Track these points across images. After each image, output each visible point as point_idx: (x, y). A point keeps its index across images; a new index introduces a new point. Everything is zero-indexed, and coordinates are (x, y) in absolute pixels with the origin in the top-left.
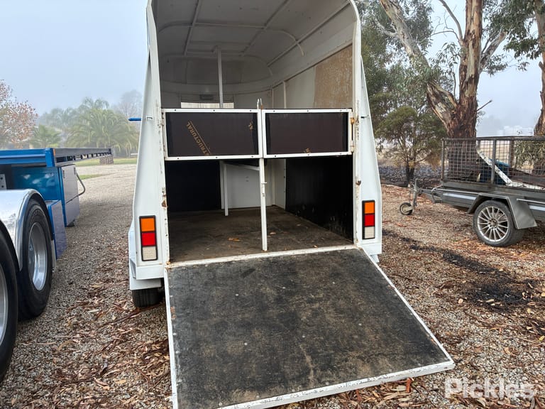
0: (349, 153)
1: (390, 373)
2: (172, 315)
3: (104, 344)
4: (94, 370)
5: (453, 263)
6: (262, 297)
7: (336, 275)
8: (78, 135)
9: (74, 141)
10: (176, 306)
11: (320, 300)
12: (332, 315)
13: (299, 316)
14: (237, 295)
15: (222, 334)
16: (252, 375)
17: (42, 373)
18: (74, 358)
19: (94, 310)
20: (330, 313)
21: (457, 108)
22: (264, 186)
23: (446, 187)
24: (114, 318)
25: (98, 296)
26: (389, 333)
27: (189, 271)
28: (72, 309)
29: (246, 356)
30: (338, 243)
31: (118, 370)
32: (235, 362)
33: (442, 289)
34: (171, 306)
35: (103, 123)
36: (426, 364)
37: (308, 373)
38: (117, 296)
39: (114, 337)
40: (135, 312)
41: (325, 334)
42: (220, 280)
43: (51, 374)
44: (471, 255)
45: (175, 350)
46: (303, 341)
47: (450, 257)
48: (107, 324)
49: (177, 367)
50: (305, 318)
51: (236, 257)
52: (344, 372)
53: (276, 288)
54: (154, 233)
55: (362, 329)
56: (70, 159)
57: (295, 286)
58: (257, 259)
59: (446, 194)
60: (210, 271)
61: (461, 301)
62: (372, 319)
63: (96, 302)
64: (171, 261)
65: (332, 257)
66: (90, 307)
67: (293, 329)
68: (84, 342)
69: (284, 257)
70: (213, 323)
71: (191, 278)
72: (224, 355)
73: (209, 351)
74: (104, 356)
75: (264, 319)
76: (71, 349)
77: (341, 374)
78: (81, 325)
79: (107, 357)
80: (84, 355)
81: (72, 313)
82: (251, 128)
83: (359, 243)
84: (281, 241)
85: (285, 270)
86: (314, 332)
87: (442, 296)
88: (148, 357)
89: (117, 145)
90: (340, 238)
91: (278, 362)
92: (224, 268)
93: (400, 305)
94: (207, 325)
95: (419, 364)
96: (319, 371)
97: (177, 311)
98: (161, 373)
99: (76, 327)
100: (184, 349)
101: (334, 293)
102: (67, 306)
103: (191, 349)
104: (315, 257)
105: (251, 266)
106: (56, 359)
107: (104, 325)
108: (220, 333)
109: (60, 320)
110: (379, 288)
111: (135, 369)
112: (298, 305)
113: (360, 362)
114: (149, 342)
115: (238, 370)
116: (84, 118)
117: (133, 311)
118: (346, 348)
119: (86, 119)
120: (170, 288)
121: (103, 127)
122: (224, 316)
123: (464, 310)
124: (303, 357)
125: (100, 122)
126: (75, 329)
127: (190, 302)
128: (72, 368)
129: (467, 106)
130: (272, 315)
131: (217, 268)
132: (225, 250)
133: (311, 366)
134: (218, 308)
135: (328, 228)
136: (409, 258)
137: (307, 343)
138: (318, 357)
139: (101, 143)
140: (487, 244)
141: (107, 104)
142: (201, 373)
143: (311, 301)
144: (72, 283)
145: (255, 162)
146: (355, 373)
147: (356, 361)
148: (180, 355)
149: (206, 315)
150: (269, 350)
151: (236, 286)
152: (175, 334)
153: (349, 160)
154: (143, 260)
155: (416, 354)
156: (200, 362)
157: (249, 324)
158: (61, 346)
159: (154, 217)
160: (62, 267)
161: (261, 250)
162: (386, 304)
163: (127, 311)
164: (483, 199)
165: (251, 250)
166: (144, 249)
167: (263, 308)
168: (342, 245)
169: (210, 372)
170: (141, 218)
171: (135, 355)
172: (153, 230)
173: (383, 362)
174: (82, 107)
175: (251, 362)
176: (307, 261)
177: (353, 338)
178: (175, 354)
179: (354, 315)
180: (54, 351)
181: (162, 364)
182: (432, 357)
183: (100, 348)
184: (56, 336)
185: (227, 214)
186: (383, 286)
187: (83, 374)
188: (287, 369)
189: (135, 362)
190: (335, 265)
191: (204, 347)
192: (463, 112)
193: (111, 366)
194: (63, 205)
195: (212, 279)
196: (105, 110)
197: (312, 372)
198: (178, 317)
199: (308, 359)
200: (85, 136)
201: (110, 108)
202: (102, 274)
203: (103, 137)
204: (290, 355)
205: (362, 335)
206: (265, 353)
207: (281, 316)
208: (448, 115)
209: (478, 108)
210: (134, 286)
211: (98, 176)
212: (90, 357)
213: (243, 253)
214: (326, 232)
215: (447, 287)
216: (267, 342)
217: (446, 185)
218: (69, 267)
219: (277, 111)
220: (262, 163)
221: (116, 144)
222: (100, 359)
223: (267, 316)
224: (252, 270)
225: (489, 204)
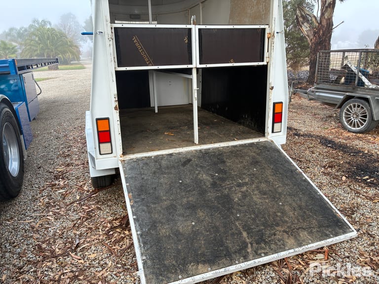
0: (265, 63)
1: (310, 244)
2: (130, 201)
3: (73, 221)
4: (68, 245)
5: (329, 147)
6: (201, 183)
7: (255, 163)
8: (31, 48)
9: (27, 53)
10: (132, 193)
11: (246, 184)
12: (258, 196)
13: (232, 198)
14: (181, 181)
15: (173, 215)
16: (202, 249)
17: (25, 250)
18: (51, 234)
19: (61, 191)
20: (256, 195)
21: (318, 26)
22: (196, 91)
23: (318, 88)
24: (78, 197)
25: (63, 178)
26: (304, 210)
27: (140, 162)
28: (43, 190)
29: (195, 234)
30: (252, 136)
31: (88, 244)
32: (187, 239)
33: (327, 169)
34: (129, 192)
35: (48, 38)
36: (336, 235)
37: (246, 247)
38: (78, 178)
39: (80, 214)
40: (94, 192)
41: (254, 213)
42: (165, 169)
43: (32, 249)
44: (340, 140)
45: (137, 231)
46: (238, 219)
47: (325, 142)
48: (73, 203)
49: (140, 246)
50: (237, 199)
51: (175, 149)
52: (275, 244)
53: (211, 175)
54: (109, 132)
55: (282, 207)
56: (28, 68)
57: (225, 172)
58: (192, 152)
59: (317, 94)
60: (156, 162)
61: (344, 178)
62: (289, 199)
63: (62, 183)
64: (124, 153)
65: (251, 148)
66: (57, 188)
67: (229, 209)
68: (57, 219)
69: (213, 149)
70: (164, 207)
71: (142, 169)
72: (177, 234)
73: (164, 231)
74: (75, 232)
75: (205, 201)
76: (48, 226)
77: (273, 246)
78: (53, 204)
79: (78, 233)
80: (58, 231)
81: (44, 194)
82: (187, 42)
83: (270, 137)
84: (206, 135)
85: (215, 160)
86: (246, 212)
87: (328, 174)
88: (111, 233)
89: (60, 56)
90: (252, 131)
91: (221, 238)
92: (167, 159)
93: (308, 186)
94: (159, 208)
95: (331, 236)
96: (254, 245)
97: (134, 197)
98: (124, 247)
99: (48, 205)
100: (144, 230)
101: (257, 178)
102: (39, 188)
103: (149, 230)
104: (237, 149)
105: (189, 157)
106: (36, 236)
107: (71, 203)
108: (171, 215)
109: (35, 200)
110: (290, 173)
111: (102, 243)
112: (230, 189)
113: (286, 236)
114: (110, 218)
115: (190, 246)
116: (33, 34)
117: (93, 191)
118: (273, 224)
119: (34, 35)
120: (126, 178)
121: (48, 41)
122: (172, 200)
123: (349, 186)
124: (241, 233)
125: (46, 38)
126: (47, 207)
127: (143, 188)
128: (49, 243)
129: (326, 26)
130: (210, 198)
131: (162, 159)
132: (164, 143)
133: (248, 240)
134: (167, 193)
135: (240, 124)
136: (295, 143)
137: (242, 221)
138: (252, 232)
139: (48, 54)
140: (349, 131)
141: (50, 24)
142: (161, 250)
143: (239, 185)
144: (40, 167)
145: (189, 71)
146: (283, 245)
147: (282, 235)
148: (141, 235)
149: (158, 199)
150: (213, 228)
151: (179, 174)
152: (135, 217)
153: (265, 69)
154: (100, 154)
155: (327, 227)
156: (159, 240)
157: (194, 207)
158: (38, 224)
159: (108, 119)
160: (30, 153)
161: (193, 144)
162: (298, 186)
163: (88, 191)
164: (348, 98)
165: (185, 143)
166: (101, 145)
167: (203, 193)
168: (255, 137)
169: (168, 249)
170: (97, 120)
171: (100, 230)
172: (108, 129)
173: (304, 234)
174: (31, 26)
175: (200, 239)
176: (232, 152)
177: (277, 215)
178: (137, 234)
179: (274, 196)
180: (33, 228)
181: (124, 238)
182: (340, 229)
183: (71, 224)
184: (33, 215)
185: (156, 111)
186: (293, 171)
187: (59, 249)
188: (229, 243)
189: (101, 237)
190: (254, 154)
191: (160, 228)
192: (322, 30)
193: (82, 241)
194: (27, 105)
195: (159, 169)
196: (49, 28)
197: (249, 245)
198: (136, 202)
199: (245, 234)
200: (35, 48)
201: (53, 26)
202: (63, 159)
203: (49, 49)
204: (230, 232)
205: (284, 213)
206: (209, 231)
207: (217, 198)
208: (311, 33)
209: (334, 27)
210: (93, 174)
211: (48, 79)
212: (63, 233)
213: (180, 146)
214: (239, 127)
215: (331, 167)
216: (210, 221)
217: (318, 86)
218: (36, 154)
219: (208, 27)
220: (194, 72)
221: (59, 54)
222: (72, 235)
223: (206, 199)
224: (189, 160)
225: (353, 101)
